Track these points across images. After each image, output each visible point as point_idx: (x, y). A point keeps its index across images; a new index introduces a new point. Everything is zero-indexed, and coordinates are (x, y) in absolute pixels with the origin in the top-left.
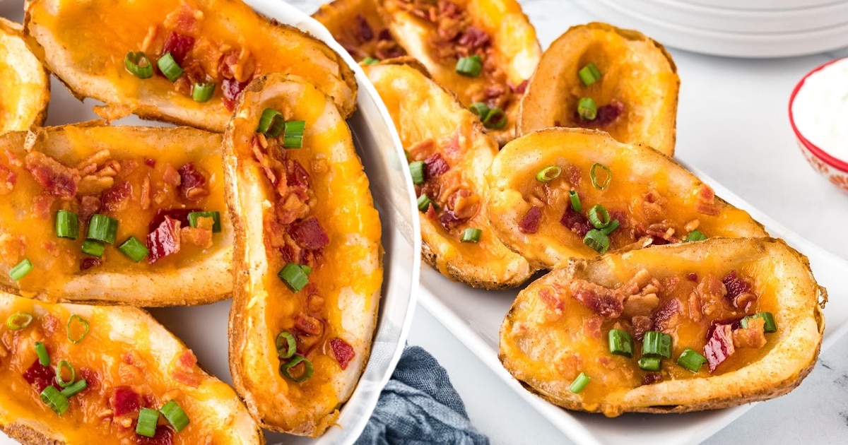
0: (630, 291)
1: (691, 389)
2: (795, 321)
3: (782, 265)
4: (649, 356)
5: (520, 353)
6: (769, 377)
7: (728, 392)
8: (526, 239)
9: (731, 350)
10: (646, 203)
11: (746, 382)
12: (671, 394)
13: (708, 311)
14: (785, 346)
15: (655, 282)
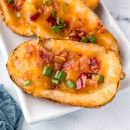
0: (56, 54)
1: (65, 97)
2: (110, 82)
3: (112, 60)
4: (56, 79)
5: (13, 66)
6: (92, 102)
7: (76, 103)
8: (32, 23)
9: (84, 86)
10: (78, 21)
11: (84, 101)
12: (57, 96)
13: (81, 69)
14: (102, 91)
15: (66, 53)
